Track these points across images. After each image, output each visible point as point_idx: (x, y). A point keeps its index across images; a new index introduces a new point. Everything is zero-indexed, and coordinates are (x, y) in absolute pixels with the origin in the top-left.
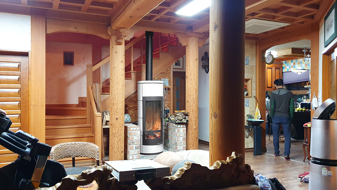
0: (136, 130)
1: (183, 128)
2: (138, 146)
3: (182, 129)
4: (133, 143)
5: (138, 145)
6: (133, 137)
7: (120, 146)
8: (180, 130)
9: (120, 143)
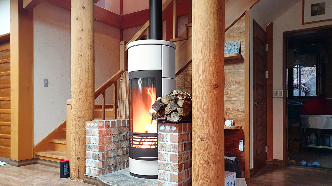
0: (93, 127)
1: (172, 133)
2: (96, 155)
3: (169, 134)
4: (90, 147)
5: (96, 153)
6: (90, 138)
7: (74, 149)
8: (165, 135)
9: (76, 145)
